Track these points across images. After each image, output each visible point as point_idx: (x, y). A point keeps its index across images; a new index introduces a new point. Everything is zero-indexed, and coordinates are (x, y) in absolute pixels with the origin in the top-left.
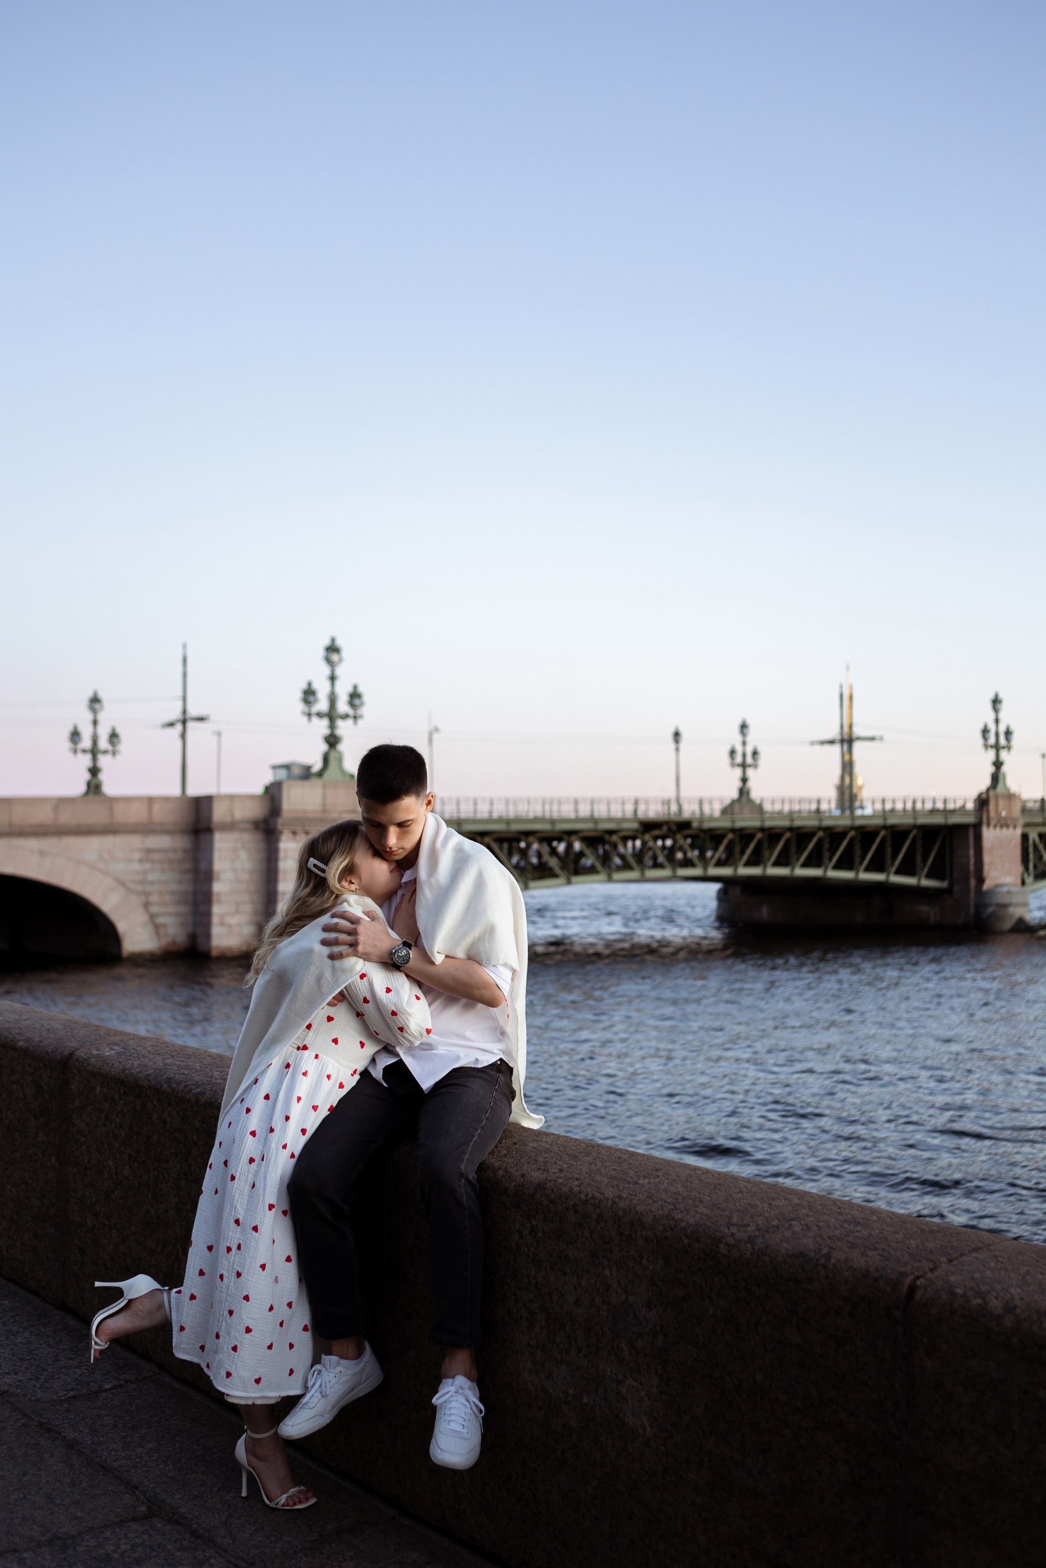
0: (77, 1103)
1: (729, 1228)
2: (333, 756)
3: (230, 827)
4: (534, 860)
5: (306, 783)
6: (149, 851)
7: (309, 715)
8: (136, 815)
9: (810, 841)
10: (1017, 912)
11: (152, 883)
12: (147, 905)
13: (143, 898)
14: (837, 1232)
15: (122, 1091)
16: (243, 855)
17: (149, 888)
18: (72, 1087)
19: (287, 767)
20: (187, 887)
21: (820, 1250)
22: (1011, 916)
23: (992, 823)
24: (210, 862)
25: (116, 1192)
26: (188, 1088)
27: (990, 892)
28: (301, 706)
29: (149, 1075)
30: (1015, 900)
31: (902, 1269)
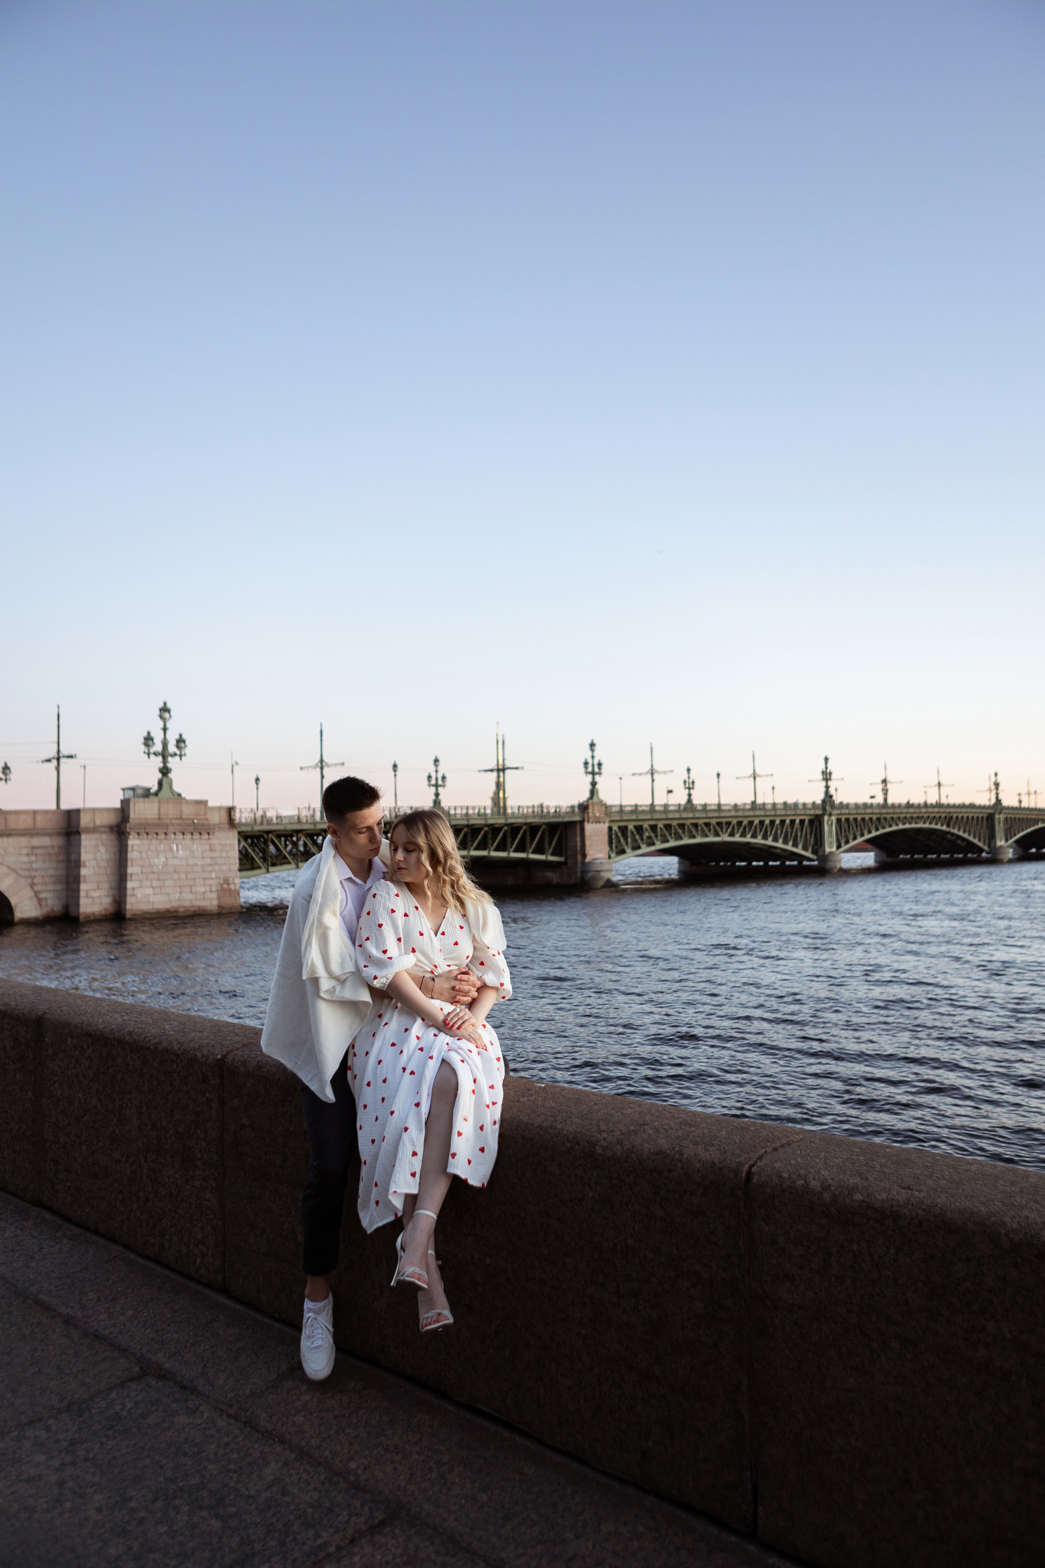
0: (50, 1051)
1: (600, 1134)
2: (165, 781)
3: (93, 830)
4: (302, 849)
5: (147, 800)
6: (34, 848)
7: (149, 754)
8: (25, 823)
9: (479, 833)
10: (606, 875)
11: (36, 870)
12: (32, 885)
13: (29, 881)
14: (680, 1133)
15: (90, 1042)
16: (102, 849)
17: (33, 873)
18: (46, 1039)
19: (133, 789)
20: (61, 872)
21: (674, 1148)
22: (603, 877)
23: (591, 820)
24: (79, 854)
25: (85, 1117)
26: (147, 1039)
27: (589, 863)
28: (143, 748)
29: (113, 1029)
30: (605, 867)
31: (738, 1160)
